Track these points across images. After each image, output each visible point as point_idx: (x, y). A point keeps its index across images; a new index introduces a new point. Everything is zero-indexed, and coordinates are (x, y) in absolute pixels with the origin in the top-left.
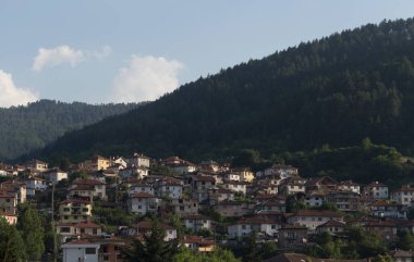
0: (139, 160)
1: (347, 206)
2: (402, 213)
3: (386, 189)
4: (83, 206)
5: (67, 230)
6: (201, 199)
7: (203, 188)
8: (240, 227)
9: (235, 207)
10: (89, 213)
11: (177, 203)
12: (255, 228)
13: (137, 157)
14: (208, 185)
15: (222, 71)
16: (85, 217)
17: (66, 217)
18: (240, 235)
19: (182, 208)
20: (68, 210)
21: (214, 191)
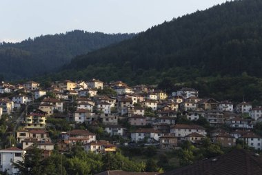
0: (96, 83)
1: (215, 120)
2: (250, 125)
3: (250, 107)
4: (39, 118)
5: (24, 135)
6: (123, 113)
7: (125, 106)
8: (137, 134)
9: (141, 120)
10: (43, 123)
11: (104, 116)
12: (147, 135)
13: (94, 81)
14: (127, 104)
15: (174, 19)
16: (41, 125)
17: (29, 125)
18: (137, 139)
19: (107, 119)
20: (30, 120)
21: (131, 108)
